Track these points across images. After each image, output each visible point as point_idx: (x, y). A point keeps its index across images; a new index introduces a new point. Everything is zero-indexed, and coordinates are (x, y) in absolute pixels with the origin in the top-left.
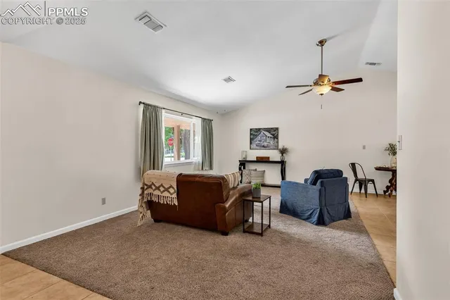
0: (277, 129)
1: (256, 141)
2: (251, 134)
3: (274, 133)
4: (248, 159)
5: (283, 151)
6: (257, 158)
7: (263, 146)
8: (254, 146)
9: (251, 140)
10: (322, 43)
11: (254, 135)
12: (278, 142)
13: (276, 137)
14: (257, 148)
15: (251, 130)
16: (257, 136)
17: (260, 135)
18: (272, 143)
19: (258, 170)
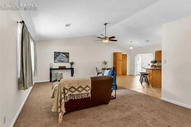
0: (69, 53)
1: (58, 59)
2: (55, 55)
3: (67, 55)
4: (53, 68)
5: (72, 64)
6: (59, 67)
7: (62, 61)
8: (56, 61)
9: (55, 57)
10: (106, 24)
11: (56, 55)
12: (69, 59)
13: (68, 57)
14: (58, 62)
15: (55, 52)
16: (58, 56)
17: (60, 56)
18: (66, 59)
19: (58, 73)
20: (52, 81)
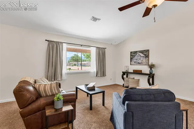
0: (148, 50)
1: (134, 60)
2: (131, 55)
3: (146, 53)
5: (152, 67)
7: (139, 63)
8: (133, 63)
9: (131, 59)
11: (133, 56)
12: (148, 60)
13: (147, 56)
14: (135, 64)
15: (131, 52)
16: (134, 56)
17: (136, 56)
18: (144, 60)
19: (135, 79)
20: (124, 86)
